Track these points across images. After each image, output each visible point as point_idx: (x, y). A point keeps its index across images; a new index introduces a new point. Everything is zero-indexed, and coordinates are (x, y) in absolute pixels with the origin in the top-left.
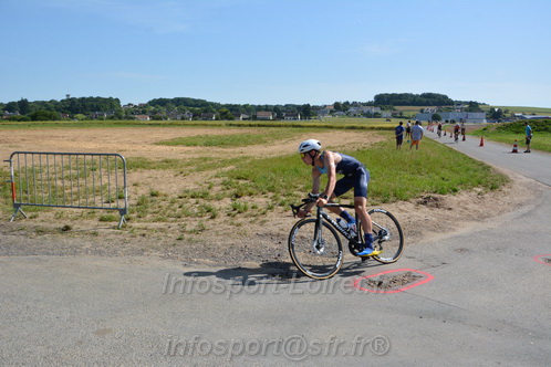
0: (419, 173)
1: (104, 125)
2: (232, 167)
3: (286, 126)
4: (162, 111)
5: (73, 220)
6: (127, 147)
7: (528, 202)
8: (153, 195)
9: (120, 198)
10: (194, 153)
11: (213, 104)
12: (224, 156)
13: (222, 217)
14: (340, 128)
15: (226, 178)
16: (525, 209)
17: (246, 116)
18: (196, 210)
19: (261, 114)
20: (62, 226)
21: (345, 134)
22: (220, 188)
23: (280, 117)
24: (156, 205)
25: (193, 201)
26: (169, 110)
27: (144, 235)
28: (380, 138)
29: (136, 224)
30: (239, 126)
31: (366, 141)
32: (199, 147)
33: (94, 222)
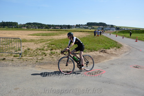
0: (99, 43)
1: (13, 30)
2: (49, 42)
3: (63, 31)
4: (29, 26)
5: (6, 56)
6: (20, 36)
7: (128, 51)
8: (28, 49)
9: (20, 50)
10: (39, 38)
11: (44, 24)
12: (47, 39)
13: (48, 55)
14: (78, 31)
15: (48, 45)
16: (127, 53)
17: (53, 28)
18: (41, 54)
19: (57, 27)
20: (3, 58)
21: (79, 33)
22: (47, 47)
23: (62, 28)
24: (30, 52)
25: (40, 51)
26: (31, 26)
27: (27, 61)
28: (88, 34)
29: (24, 58)
30: (51, 30)
31: (85, 35)
32: (40, 36)
33: (12, 57)
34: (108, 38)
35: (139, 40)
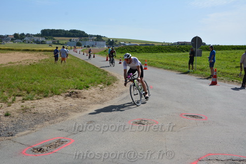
0: (68, 77)
7: (126, 91)
16: (125, 95)
21: (22, 54)
28: (45, 57)
34: (90, 64)
35: (151, 65)
